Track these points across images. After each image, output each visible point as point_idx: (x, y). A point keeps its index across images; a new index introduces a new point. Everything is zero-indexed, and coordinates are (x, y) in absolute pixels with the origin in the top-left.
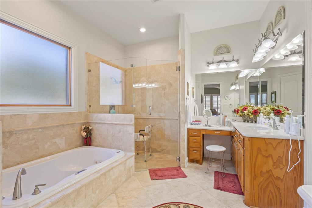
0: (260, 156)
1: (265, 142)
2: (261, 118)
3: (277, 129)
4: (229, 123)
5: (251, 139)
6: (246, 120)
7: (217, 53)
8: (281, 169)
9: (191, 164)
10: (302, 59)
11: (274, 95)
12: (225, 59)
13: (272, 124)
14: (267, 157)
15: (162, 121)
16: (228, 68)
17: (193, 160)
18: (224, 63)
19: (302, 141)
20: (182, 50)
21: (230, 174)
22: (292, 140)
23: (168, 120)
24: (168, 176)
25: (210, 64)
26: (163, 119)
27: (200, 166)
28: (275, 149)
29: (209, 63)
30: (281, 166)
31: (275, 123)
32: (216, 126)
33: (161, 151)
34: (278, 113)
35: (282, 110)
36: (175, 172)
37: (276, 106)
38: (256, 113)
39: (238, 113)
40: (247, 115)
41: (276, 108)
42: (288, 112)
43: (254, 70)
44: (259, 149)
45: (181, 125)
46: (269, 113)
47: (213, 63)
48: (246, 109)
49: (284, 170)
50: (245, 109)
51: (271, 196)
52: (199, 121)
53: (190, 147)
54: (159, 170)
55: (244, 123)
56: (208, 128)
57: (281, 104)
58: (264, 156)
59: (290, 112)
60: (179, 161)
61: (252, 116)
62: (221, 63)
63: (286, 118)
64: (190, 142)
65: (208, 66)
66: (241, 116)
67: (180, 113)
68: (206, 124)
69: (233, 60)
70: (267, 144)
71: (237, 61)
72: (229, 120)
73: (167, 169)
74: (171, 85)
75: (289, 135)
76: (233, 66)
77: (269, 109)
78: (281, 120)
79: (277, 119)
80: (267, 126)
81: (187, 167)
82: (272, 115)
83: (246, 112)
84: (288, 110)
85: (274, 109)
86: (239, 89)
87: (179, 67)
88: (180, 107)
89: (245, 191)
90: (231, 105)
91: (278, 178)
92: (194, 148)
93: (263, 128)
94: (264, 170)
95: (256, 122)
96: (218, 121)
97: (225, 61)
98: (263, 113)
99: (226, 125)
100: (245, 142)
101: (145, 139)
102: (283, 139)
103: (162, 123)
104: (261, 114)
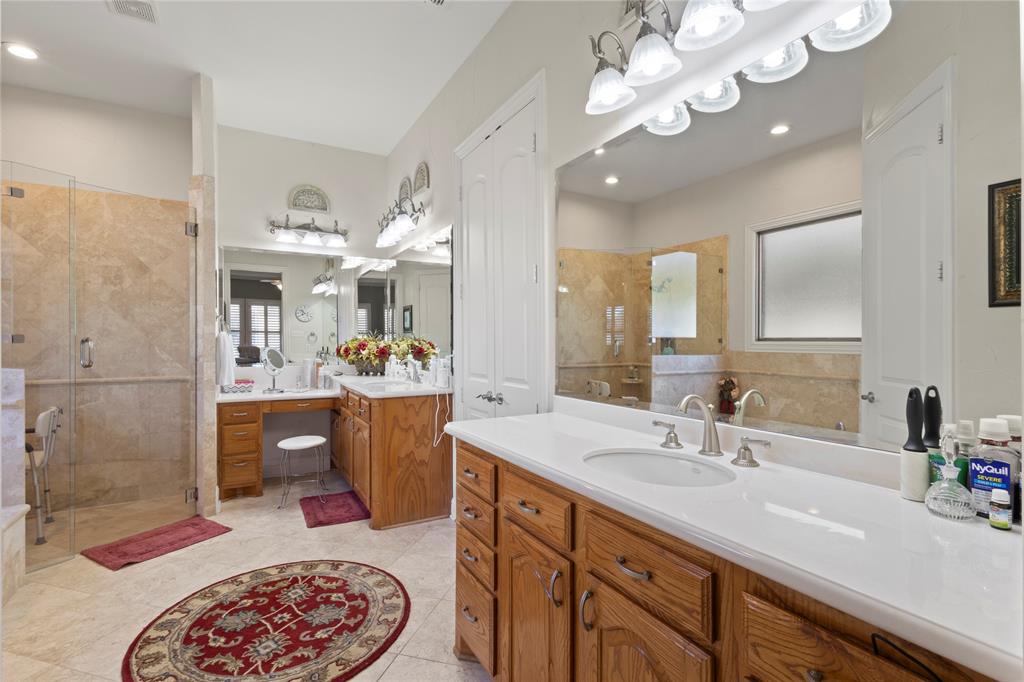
0: (396, 430)
1: (405, 404)
2: (393, 365)
3: (419, 382)
4: (328, 381)
5: (383, 401)
6: (365, 370)
7: (295, 204)
8: (426, 446)
9: (230, 503)
10: (449, 254)
11: (407, 314)
12: (318, 223)
13: (412, 375)
14: (406, 430)
15: (102, 390)
16: (324, 247)
17: (235, 490)
18: (316, 234)
19: (451, 395)
20: (205, 178)
21: (336, 495)
22: (439, 395)
23: (130, 386)
24: (171, 544)
25: (279, 227)
26: (107, 383)
27: (258, 499)
28: (417, 413)
29: (274, 226)
30: (426, 441)
31: (416, 372)
32: (295, 390)
33: (97, 497)
34: (419, 353)
35: (425, 347)
36: (191, 531)
37: (416, 340)
38: (383, 354)
39: (347, 356)
40: (367, 358)
41: (416, 344)
42: (434, 351)
43: (376, 260)
44: (395, 418)
45: (202, 395)
46: (405, 354)
47: (287, 227)
48: (364, 345)
49: (430, 446)
50: (362, 346)
51: (412, 498)
52: (247, 382)
53: (228, 455)
54: (128, 542)
55: (360, 378)
56: (276, 396)
57: (422, 333)
58: (402, 429)
59: (437, 351)
60: (194, 500)
61: (377, 361)
62: (308, 232)
63: (432, 361)
64: (226, 441)
65: (272, 231)
66: (353, 362)
67: (200, 360)
68: (271, 387)
69: (336, 232)
70: (407, 408)
71: (344, 234)
72: (327, 373)
73: (158, 533)
74: (143, 269)
75: (435, 389)
76: (334, 245)
77: (405, 345)
78: (424, 367)
79: (419, 364)
80: (403, 380)
81: (222, 511)
82: (410, 357)
83: (364, 353)
84: (433, 348)
85: (413, 346)
86: (336, 293)
87: (196, 225)
88: (200, 341)
89: (373, 504)
90: (312, 334)
91: (422, 462)
92: (239, 457)
93: (397, 383)
94: (403, 456)
95: (382, 374)
96: (301, 378)
97: (318, 229)
98: (395, 353)
99: (320, 386)
100: (373, 408)
101: (38, 462)
102: (428, 396)
103: (102, 399)
104: (393, 357)
